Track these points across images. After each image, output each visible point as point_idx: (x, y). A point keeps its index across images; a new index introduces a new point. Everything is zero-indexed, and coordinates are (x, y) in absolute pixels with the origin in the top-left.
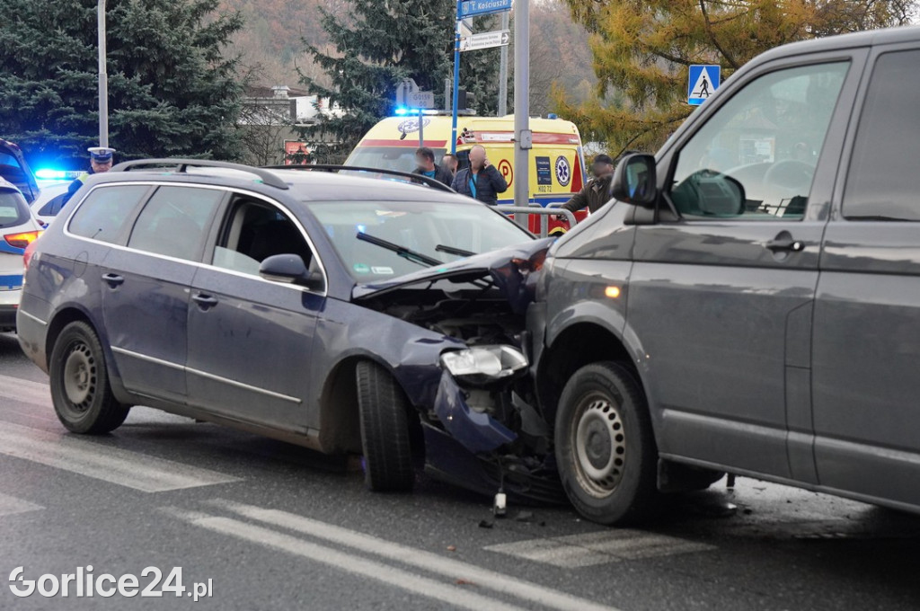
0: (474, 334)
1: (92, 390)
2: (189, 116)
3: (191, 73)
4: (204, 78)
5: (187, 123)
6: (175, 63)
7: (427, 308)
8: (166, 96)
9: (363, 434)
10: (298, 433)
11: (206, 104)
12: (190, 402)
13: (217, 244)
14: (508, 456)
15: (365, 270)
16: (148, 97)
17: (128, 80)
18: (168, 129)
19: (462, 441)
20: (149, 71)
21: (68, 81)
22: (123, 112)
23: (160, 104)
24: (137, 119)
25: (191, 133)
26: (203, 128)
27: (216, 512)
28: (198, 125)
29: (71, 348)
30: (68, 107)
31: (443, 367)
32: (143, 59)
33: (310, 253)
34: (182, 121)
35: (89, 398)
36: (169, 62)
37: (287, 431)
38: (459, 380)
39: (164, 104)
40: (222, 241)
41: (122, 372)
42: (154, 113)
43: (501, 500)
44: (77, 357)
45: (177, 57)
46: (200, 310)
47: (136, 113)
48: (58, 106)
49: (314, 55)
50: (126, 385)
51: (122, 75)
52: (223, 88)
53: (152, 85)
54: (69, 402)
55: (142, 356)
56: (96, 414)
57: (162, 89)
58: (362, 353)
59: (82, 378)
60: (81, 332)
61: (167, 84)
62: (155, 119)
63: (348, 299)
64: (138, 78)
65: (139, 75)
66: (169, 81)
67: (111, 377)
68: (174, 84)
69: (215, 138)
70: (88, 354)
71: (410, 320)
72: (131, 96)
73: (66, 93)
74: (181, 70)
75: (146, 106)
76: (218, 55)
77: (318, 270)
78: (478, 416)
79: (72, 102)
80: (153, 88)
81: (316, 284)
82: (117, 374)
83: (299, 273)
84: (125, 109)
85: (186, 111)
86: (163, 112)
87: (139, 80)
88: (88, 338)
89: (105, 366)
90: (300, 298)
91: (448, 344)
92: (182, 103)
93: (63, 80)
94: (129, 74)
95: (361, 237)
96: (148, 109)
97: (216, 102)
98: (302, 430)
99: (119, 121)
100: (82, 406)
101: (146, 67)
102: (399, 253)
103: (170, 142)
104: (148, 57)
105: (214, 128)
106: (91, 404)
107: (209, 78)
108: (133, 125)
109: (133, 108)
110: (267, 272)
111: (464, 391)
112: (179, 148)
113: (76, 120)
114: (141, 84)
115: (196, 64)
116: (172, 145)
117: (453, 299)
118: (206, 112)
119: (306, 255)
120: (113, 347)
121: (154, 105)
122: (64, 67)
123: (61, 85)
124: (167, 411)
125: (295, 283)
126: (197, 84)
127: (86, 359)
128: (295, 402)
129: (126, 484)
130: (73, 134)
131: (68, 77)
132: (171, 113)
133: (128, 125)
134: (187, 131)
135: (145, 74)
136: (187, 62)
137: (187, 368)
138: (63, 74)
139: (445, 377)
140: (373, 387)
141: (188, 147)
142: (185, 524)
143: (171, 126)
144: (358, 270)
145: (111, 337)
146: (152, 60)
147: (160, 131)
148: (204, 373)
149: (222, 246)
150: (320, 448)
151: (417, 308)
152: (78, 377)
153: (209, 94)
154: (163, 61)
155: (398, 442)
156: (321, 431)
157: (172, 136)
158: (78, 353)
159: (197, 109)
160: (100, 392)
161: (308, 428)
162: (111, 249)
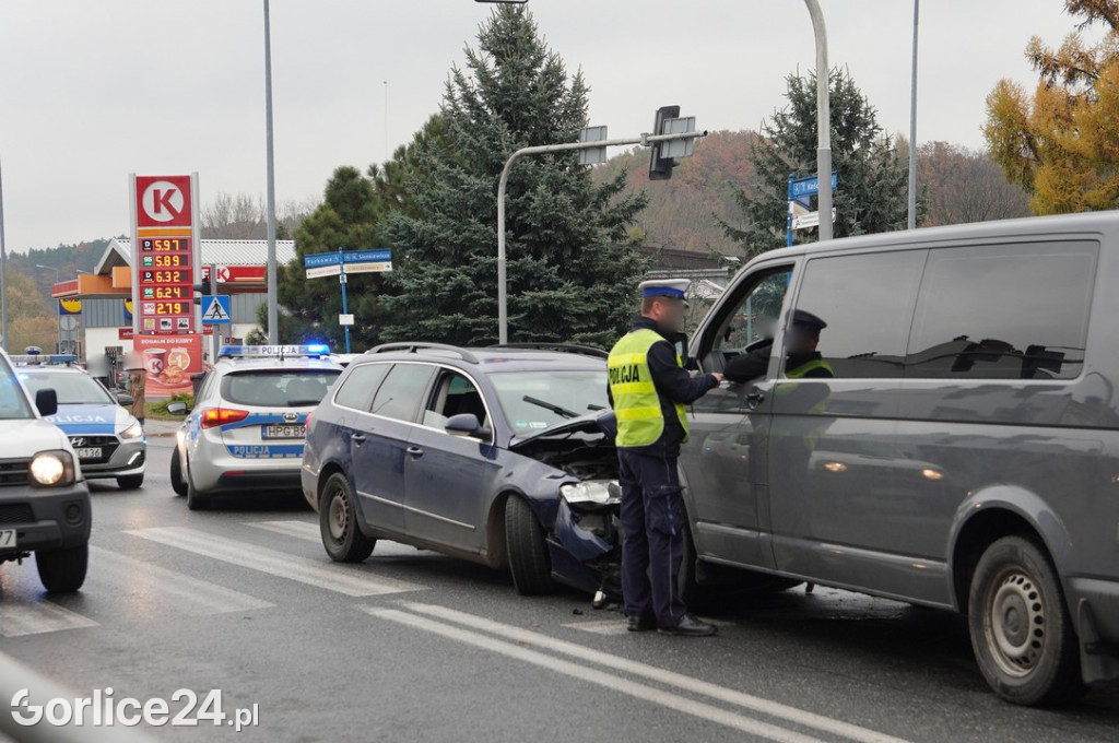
0: (595, 471)
1: (347, 526)
2: (594, 295)
3: (596, 252)
4: (610, 257)
5: (592, 302)
6: (581, 243)
7: (564, 453)
8: (572, 276)
9: (508, 550)
10: (474, 553)
11: (611, 282)
12: (408, 533)
13: (427, 408)
14: (611, 564)
15: (524, 425)
16: (555, 278)
17: (535, 263)
18: (574, 308)
19: (572, 553)
20: (556, 253)
21: (480, 266)
22: (531, 294)
23: (566, 284)
24: (544, 300)
25: (598, 311)
26: (607, 306)
27: (392, 607)
28: (602, 303)
29: (334, 495)
30: (480, 292)
31: (561, 496)
32: (550, 241)
33: (485, 413)
34: (587, 300)
35: (345, 533)
36: (575, 243)
37: (466, 552)
38: (572, 506)
39: (568, 284)
40: (431, 406)
41: (364, 511)
42: (560, 294)
43: (599, 596)
44: (337, 501)
45: (583, 239)
46: (412, 459)
47: (543, 294)
48: (471, 290)
49: (726, 229)
50: (368, 522)
51: (529, 258)
52: (627, 266)
53: (558, 266)
54: (332, 537)
55: (377, 498)
56: (349, 547)
57: (568, 270)
58: (510, 488)
59: (342, 518)
60: (339, 481)
61: (573, 265)
62: (561, 299)
63: (506, 447)
64: (545, 260)
65: (546, 257)
66: (575, 261)
67: (358, 515)
68: (579, 265)
69: (619, 315)
70: (344, 499)
71: (547, 462)
72: (539, 278)
73: (478, 278)
74: (586, 251)
75: (554, 287)
76: (624, 234)
77: (489, 427)
78: (585, 533)
79: (484, 286)
80: (559, 269)
81: (486, 437)
82: (361, 513)
83: (474, 428)
84: (533, 291)
85: (590, 290)
86: (568, 292)
87: (546, 262)
88: (344, 486)
89: (354, 508)
90: (478, 447)
91: (568, 478)
92: (588, 283)
93: (476, 266)
94: (537, 257)
95: (527, 399)
96: (555, 289)
97: (620, 279)
98: (477, 551)
99: (526, 302)
100: (340, 540)
101: (553, 249)
102: (556, 412)
103: (575, 320)
104: (555, 240)
105: (618, 306)
106: (346, 538)
107: (615, 257)
108: (540, 306)
109: (541, 289)
110: (449, 428)
111: (577, 515)
112: (585, 326)
113: (488, 303)
114: (548, 266)
115: (601, 244)
116: (577, 324)
117: (590, 446)
118: (610, 290)
119: (481, 415)
120: (358, 492)
121: (561, 285)
122: (476, 254)
123: (474, 270)
124: (398, 541)
125: (471, 435)
126: (602, 264)
127: (343, 502)
128: (471, 529)
129: (344, 592)
130: (485, 317)
131: (481, 263)
132: (576, 293)
133: (535, 306)
134: (592, 309)
135: (552, 256)
136: (593, 243)
137: (405, 506)
138: (476, 260)
139: (563, 503)
140: (516, 514)
141: (593, 325)
142: (364, 614)
143: (576, 306)
144: (519, 425)
145: (357, 483)
146: (558, 242)
147: (566, 310)
148: (415, 510)
149: (431, 409)
150: (488, 562)
151: (555, 454)
152: (339, 517)
153: (614, 273)
154: (569, 243)
155: (534, 556)
156: (488, 551)
157: (578, 316)
158: (338, 498)
159: (603, 288)
160: (352, 528)
161: (480, 548)
162: (359, 414)
